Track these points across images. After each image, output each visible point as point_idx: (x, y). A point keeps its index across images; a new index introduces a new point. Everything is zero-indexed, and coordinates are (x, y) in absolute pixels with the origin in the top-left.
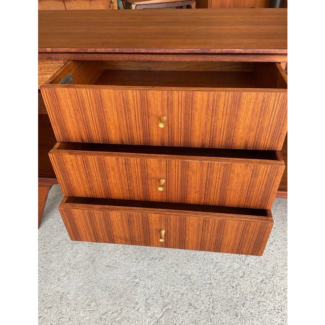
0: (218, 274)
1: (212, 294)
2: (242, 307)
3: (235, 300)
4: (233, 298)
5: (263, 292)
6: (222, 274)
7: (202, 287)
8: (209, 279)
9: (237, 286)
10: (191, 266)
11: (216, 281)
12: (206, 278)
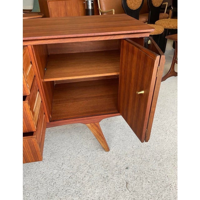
0: (43, 180)
1: (37, 193)
2: (55, 196)
3: (52, 193)
4: (50, 192)
5: (69, 184)
6: (45, 179)
7: (31, 190)
8: (37, 184)
9: (54, 184)
10: (26, 179)
11: (41, 184)
12: (35, 184)
